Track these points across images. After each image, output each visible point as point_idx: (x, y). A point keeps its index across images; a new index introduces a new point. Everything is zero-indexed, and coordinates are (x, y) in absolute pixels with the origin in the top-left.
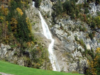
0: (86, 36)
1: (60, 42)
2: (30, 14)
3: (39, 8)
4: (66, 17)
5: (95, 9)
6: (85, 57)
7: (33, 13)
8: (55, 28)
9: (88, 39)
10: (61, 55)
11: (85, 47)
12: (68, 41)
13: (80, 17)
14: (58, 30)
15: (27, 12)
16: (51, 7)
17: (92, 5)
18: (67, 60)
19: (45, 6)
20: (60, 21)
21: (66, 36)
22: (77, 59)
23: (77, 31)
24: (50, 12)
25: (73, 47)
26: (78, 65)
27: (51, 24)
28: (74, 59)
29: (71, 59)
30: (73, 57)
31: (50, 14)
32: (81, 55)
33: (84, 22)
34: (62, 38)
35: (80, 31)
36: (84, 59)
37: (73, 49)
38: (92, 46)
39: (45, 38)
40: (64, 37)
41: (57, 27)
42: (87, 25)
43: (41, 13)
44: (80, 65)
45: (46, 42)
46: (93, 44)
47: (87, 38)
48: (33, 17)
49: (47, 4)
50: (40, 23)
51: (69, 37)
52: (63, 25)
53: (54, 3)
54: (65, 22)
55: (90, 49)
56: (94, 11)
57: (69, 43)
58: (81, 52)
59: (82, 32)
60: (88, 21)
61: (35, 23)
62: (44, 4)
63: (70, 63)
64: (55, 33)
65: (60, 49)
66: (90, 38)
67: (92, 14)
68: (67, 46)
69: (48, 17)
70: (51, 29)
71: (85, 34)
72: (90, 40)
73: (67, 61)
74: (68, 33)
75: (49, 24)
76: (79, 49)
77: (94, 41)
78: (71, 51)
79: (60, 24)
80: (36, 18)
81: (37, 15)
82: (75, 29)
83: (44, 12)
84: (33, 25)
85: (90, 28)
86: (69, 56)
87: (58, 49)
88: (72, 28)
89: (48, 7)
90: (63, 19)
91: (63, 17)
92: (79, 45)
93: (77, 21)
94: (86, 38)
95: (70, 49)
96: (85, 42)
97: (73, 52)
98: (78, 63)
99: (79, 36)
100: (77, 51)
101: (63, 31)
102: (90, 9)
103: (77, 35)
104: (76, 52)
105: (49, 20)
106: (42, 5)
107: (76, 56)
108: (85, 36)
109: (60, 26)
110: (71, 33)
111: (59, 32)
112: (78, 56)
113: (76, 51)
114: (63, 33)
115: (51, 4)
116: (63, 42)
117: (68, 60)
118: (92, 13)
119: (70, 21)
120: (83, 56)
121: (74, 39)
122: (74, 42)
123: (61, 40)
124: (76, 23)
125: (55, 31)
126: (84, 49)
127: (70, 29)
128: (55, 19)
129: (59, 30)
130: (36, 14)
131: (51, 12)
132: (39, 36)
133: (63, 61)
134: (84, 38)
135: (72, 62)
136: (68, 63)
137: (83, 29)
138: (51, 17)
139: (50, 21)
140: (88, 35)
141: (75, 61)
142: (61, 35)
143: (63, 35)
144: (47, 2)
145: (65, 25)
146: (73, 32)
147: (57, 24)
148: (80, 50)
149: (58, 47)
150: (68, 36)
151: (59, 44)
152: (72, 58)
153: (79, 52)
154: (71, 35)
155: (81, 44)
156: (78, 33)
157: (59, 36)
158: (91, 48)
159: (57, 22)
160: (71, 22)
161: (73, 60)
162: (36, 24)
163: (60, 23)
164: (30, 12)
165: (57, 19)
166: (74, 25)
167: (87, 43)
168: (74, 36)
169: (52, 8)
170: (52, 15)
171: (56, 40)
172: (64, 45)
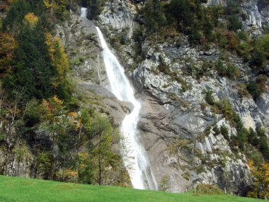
0: (240, 90)
1: (158, 110)
2: (71, 35)
3: (97, 19)
4: (177, 38)
5: (257, 19)
6: (240, 154)
7: (80, 33)
8: (143, 69)
9: (244, 99)
11: (237, 122)
12: (184, 106)
13: (217, 40)
14: (152, 74)
15: (62, 31)
16: (131, 17)
17: (250, 7)
18: (182, 163)
19: (114, 15)
20: (157, 50)
21: (176, 92)
22: (215, 160)
23: (211, 76)
24: (128, 29)
25: (202, 122)
26: (220, 179)
27: (130, 61)
28: (206, 159)
29: (198, 160)
30: (203, 152)
31: (130, 35)
32: (225, 147)
33: (228, 53)
34: (164, 97)
35: (221, 75)
36: (238, 157)
37: (202, 130)
38: (259, 119)
39: (113, 98)
40: (170, 95)
41: (149, 67)
42: (240, 60)
43: (102, 32)
44: (226, 177)
45: (113, 107)
46: (260, 112)
47: (241, 97)
48: (79, 43)
49: (119, 9)
50: (98, 59)
51: (186, 94)
52: (167, 60)
53: (139, 7)
54: (173, 53)
55: (254, 128)
56: (254, 23)
57: (189, 111)
58: (226, 137)
59: (224, 81)
60: (242, 49)
61: (84, 57)
62: (112, 10)
63: (193, 173)
64: (144, 82)
65: (159, 128)
66: (250, 95)
67: (250, 32)
68: (181, 120)
69: (122, 43)
70: (131, 74)
71: (234, 83)
72: (251, 101)
73: (183, 168)
74: (184, 83)
75: (126, 61)
76: (219, 127)
77: (264, 103)
78: (196, 136)
79: (157, 58)
80: (87, 47)
81: (92, 39)
82: (205, 70)
83: (111, 29)
84: (78, 65)
85: (249, 69)
86: (189, 152)
87: (155, 130)
88: (196, 69)
89: (123, 17)
90: (165, 44)
91: (165, 38)
92: (218, 116)
93: (208, 49)
94: (240, 95)
95: (192, 128)
96: (238, 108)
97: (201, 139)
98: (219, 172)
99: (218, 89)
100: (215, 135)
101: (169, 77)
102: (244, 17)
103: (212, 86)
104: (210, 139)
105: (125, 50)
106: (105, 12)
107: (210, 150)
108: (235, 91)
109: (157, 64)
110: (194, 82)
112: (218, 150)
113: (211, 135)
114: (167, 84)
115: (132, 9)
116: (168, 108)
117: (186, 164)
118: (249, 28)
119: (187, 49)
120: (233, 150)
121: (201, 98)
122: (203, 107)
123: (161, 104)
124: (205, 54)
125: (143, 79)
126: (235, 130)
127: (188, 71)
128: (143, 47)
129: (157, 74)
130: (87, 33)
131: (131, 28)
132: (92, 91)
133: (170, 166)
134: (233, 95)
135: (200, 170)
136: (186, 174)
137: (228, 71)
138: (133, 43)
139: (129, 54)
140: (245, 87)
141: (209, 164)
142: (163, 89)
143: (167, 89)
144: (120, 4)
145: (174, 61)
146: (198, 79)
147: (149, 58)
148: (224, 131)
149: (152, 125)
150: (184, 90)
151: (155, 113)
152: (199, 155)
153: (220, 137)
154: (194, 89)
155: (223, 112)
156: (212, 81)
157: (155, 93)
158: (258, 125)
159: (148, 53)
160: (192, 53)
161: (203, 162)
162: (86, 62)
163: (157, 55)
164: (69, 29)
165: (150, 45)
166: (201, 59)
167: (242, 110)
168: (200, 91)
169: (136, 20)
171: (147, 103)
172: (172, 118)
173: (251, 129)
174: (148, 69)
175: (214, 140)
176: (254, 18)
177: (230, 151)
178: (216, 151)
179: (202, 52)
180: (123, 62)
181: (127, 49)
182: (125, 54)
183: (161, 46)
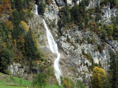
0: (95, 49)
1: (66, 57)
2: (34, 24)
3: (43, 15)
4: (74, 27)
5: (109, 14)
6: (91, 72)
7: (37, 23)
8: (61, 40)
9: (96, 52)
10: (67, 69)
11: (92, 61)
12: (75, 55)
13: (89, 27)
14: (64, 43)
15: (31, 23)
16: (57, 13)
17: (106, 9)
18: (72, 75)
19: (50, 12)
20: (66, 33)
21: (72, 50)
22: (83, 74)
23: (85, 43)
24: (55, 20)
25: (80, 61)
26: (84, 80)
27: (56, 35)
28: (80, 74)
29: (77, 74)
30: (79, 71)
31: (56, 23)
32: (87, 70)
33: (93, 33)
34: (68, 52)
35: (89, 43)
36: (90, 73)
37: (80, 64)
38: (100, 60)
39: (51, 52)
40: (70, 51)
41: (63, 40)
42: (97, 36)
43: (45, 21)
44: (86, 79)
45: (51, 57)
46: (101, 57)
47: (95, 52)
48: (37, 28)
49: (52, 10)
50: (44, 35)
51: (75, 51)
52: (70, 37)
53: (60, 8)
54: (72, 34)
56: (107, 16)
57: (76, 57)
58: (87, 66)
59: (90, 45)
60: (99, 31)
61: (40, 34)
62: (49, 11)
63: (75, 78)
64: (61, 46)
65: (66, 63)
66: (98, 51)
67: (105, 21)
68: (73, 60)
69: (53, 27)
70: (56, 41)
71: (93, 46)
72: (99, 53)
73: (72, 76)
74: (75, 46)
76: (85, 63)
77: (103, 53)
78: (78, 66)
79: (66, 36)
80: (40, 29)
81: (42, 25)
82: (83, 41)
83: (49, 20)
84: (38, 38)
85: (100, 40)
86: (75, 71)
87: (64, 64)
88: (80, 40)
89: (53, 13)
90: (70, 30)
91: (70, 27)
92: (85, 59)
93: (85, 31)
94: (95, 51)
95: (77, 63)
96: (93, 56)
97: (79, 67)
98: (84, 78)
99: (87, 49)
100: (84, 66)
101: (70, 44)
102: (103, 14)
103: (85, 48)
104: (82, 67)
105: (54, 30)
106: (47, 11)
107: (82, 71)
108: (93, 49)
109: (66, 38)
110: (79, 46)
111: (65, 45)
112: (84, 71)
113: (82, 66)
114: (69, 47)
115: (57, 9)
116: (69, 56)
117: (74, 75)
118: (104, 19)
119: (77, 32)
120: (89, 71)
121: (81, 52)
122: (81, 55)
123: (67, 54)
124: (84, 34)
125: (61, 44)
126: (91, 63)
127: (77, 41)
128: (61, 30)
129: (66, 43)
130: (40, 23)
131: (57, 19)
132: (45, 51)
133: (68, 76)
134: (92, 51)
135: (78, 77)
136: (73, 78)
137: (91, 41)
138: (57, 27)
139: (56, 32)
140: (97, 47)
141: (80, 75)
142: (68, 49)
143: (69, 49)
144: (52, 7)
145: (72, 37)
146: (80, 44)
147: (63, 35)
148: (87, 64)
149: (63, 62)
150: (75, 49)
151: (65, 58)
152: (78, 72)
153: (85, 66)
154: (79, 48)
155: (88, 58)
156: (85, 45)
157: (65, 50)
158: (100, 62)
159: (63, 34)
160: (79, 33)
161: (79, 75)
162: (41, 36)
163: (66, 35)
164: (34, 22)
165: (64, 30)
166: (83, 36)
167: (95, 56)
168: (81, 49)
169: (58, 15)
170: (58, 24)
171: (62, 54)
172: (70, 60)
173: (97, 63)
174: (63, 41)
175: (83, 68)
176: (107, 14)
177: (88, 71)
178: (83, 71)
179: (83, 33)
180: (54, 35)
181: (55, 30)
182: (54, 32)
183: (68, 31)
